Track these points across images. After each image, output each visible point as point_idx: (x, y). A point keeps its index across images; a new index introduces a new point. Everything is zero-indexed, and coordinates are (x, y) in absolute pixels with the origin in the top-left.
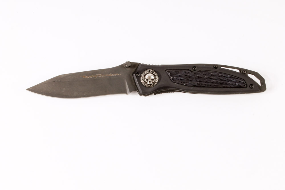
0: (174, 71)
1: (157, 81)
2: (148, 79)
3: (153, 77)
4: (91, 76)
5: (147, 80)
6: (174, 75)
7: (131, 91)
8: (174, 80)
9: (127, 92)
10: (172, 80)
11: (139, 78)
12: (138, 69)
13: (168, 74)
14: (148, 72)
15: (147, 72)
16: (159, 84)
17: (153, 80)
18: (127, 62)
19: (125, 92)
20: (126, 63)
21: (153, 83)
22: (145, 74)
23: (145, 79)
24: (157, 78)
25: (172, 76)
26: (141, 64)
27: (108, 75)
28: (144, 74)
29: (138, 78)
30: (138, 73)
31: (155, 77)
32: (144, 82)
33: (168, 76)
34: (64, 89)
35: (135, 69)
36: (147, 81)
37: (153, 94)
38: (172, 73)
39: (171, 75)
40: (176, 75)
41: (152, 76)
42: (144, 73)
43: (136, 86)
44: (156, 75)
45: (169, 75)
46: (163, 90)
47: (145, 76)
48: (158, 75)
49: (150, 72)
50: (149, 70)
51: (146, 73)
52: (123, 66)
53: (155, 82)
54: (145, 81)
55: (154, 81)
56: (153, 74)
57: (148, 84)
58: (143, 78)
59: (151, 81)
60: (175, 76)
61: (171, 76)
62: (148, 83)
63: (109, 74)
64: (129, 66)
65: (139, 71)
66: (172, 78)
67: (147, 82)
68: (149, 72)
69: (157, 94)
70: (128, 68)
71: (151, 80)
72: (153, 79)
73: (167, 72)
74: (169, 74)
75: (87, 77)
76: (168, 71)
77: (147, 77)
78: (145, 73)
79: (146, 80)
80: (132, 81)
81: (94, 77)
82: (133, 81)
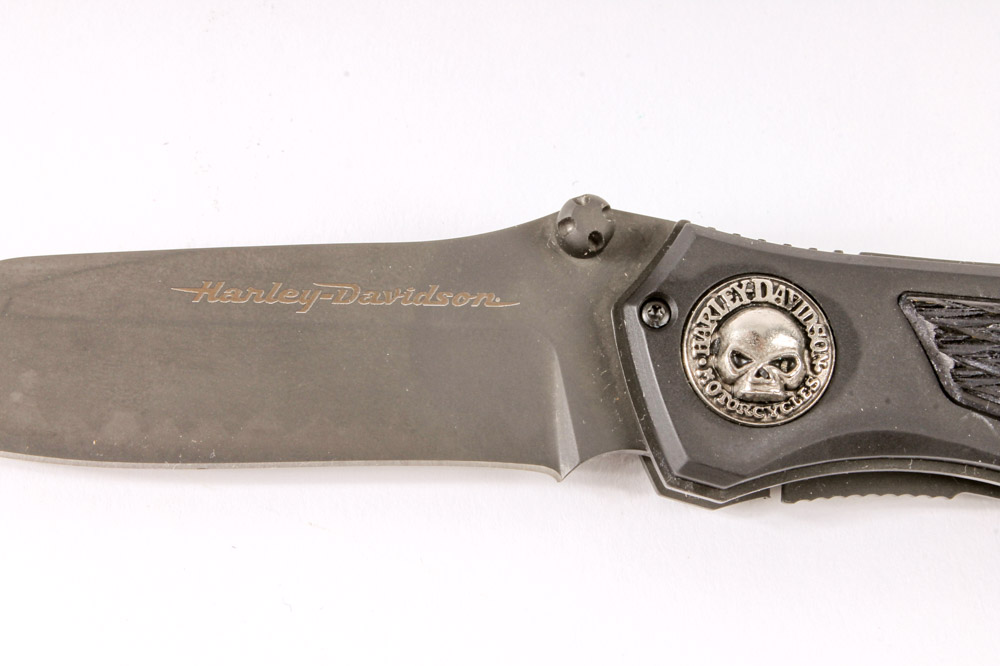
0: (967, 312)
1: (822, 378)
2: (743, 349)
3: (786, 342)
4: (268, 291)
5: (739, 358)
6: (970, 340)
7: (587, 452)
8: (971, 384)
9: (561, 453)
10: (948, 381)
11: (666, 341)
12: (669, 266)
13: (922, 332)
14: (750, 295)
15: (742, 292)
16: (836, 409)
17: (790, 369)
18: (576, 201)
19: (536, 452)
20: (567, 206)
21: (786, 388)
22: (723, 313)
23: (716, 349)
24: (826, 359)
25: (954, 348)
26: (692, 228)
27: (410, 299)
28: (714, 312)
29: (659, 336)
30: (659, 299)
31: (808, 341)
32: (708, 373)
33: (912, 354)
34: (29, 377)
35: (639, 267)
36: (739, 366)
37: (776, 496)
38: (955, 323)
39: (949, 337)
40: (988, 348)
41: (781, 329)
42: (718, 300)
43: (640, 404)
44: (812, 324)
45: (931, 341)
46: (866, 469)
47: (721, 324)
48: (831, 329)
49: (771, 297)
50: (758, 281)
51: (731, 306)
52: (544, 238)
53: (803, 383)
54: (717, 371)
55: (793, 377)
56: (796, 320)
57: (743, 400)
58: (708, 341)
59: (775, 371)
60: (974, 349)
61: (940, 347)
62: (745, 388)
63: (419, 291)
64: (595, 237)
65: (676, 282)
66: (949, 362)
67: (733, 383)
68: (758, 297)
69: (811, 498)
70: (578, 253)
71: (776, 363)
72: (791, 360)
73: (909, 311)
74: (928, 330)
75: (231, 296)
76: (921, 307)
77: (736, 334)
78: (727, 298)
79: (726, 363)
80: (604, 363)
81: (290, 297)
82: (617, 364)
